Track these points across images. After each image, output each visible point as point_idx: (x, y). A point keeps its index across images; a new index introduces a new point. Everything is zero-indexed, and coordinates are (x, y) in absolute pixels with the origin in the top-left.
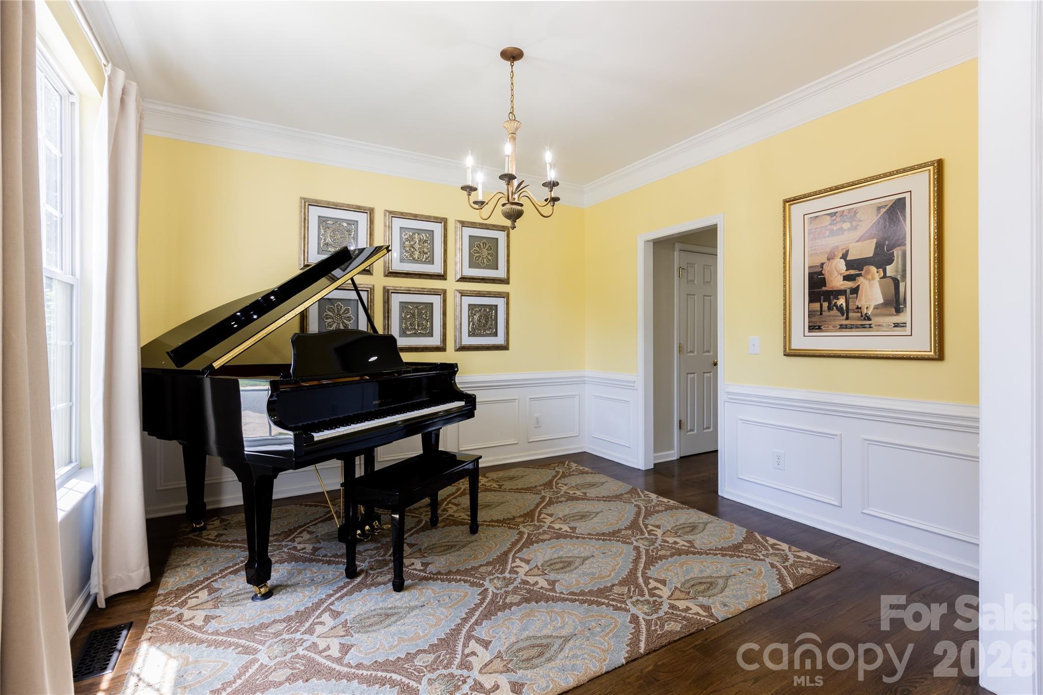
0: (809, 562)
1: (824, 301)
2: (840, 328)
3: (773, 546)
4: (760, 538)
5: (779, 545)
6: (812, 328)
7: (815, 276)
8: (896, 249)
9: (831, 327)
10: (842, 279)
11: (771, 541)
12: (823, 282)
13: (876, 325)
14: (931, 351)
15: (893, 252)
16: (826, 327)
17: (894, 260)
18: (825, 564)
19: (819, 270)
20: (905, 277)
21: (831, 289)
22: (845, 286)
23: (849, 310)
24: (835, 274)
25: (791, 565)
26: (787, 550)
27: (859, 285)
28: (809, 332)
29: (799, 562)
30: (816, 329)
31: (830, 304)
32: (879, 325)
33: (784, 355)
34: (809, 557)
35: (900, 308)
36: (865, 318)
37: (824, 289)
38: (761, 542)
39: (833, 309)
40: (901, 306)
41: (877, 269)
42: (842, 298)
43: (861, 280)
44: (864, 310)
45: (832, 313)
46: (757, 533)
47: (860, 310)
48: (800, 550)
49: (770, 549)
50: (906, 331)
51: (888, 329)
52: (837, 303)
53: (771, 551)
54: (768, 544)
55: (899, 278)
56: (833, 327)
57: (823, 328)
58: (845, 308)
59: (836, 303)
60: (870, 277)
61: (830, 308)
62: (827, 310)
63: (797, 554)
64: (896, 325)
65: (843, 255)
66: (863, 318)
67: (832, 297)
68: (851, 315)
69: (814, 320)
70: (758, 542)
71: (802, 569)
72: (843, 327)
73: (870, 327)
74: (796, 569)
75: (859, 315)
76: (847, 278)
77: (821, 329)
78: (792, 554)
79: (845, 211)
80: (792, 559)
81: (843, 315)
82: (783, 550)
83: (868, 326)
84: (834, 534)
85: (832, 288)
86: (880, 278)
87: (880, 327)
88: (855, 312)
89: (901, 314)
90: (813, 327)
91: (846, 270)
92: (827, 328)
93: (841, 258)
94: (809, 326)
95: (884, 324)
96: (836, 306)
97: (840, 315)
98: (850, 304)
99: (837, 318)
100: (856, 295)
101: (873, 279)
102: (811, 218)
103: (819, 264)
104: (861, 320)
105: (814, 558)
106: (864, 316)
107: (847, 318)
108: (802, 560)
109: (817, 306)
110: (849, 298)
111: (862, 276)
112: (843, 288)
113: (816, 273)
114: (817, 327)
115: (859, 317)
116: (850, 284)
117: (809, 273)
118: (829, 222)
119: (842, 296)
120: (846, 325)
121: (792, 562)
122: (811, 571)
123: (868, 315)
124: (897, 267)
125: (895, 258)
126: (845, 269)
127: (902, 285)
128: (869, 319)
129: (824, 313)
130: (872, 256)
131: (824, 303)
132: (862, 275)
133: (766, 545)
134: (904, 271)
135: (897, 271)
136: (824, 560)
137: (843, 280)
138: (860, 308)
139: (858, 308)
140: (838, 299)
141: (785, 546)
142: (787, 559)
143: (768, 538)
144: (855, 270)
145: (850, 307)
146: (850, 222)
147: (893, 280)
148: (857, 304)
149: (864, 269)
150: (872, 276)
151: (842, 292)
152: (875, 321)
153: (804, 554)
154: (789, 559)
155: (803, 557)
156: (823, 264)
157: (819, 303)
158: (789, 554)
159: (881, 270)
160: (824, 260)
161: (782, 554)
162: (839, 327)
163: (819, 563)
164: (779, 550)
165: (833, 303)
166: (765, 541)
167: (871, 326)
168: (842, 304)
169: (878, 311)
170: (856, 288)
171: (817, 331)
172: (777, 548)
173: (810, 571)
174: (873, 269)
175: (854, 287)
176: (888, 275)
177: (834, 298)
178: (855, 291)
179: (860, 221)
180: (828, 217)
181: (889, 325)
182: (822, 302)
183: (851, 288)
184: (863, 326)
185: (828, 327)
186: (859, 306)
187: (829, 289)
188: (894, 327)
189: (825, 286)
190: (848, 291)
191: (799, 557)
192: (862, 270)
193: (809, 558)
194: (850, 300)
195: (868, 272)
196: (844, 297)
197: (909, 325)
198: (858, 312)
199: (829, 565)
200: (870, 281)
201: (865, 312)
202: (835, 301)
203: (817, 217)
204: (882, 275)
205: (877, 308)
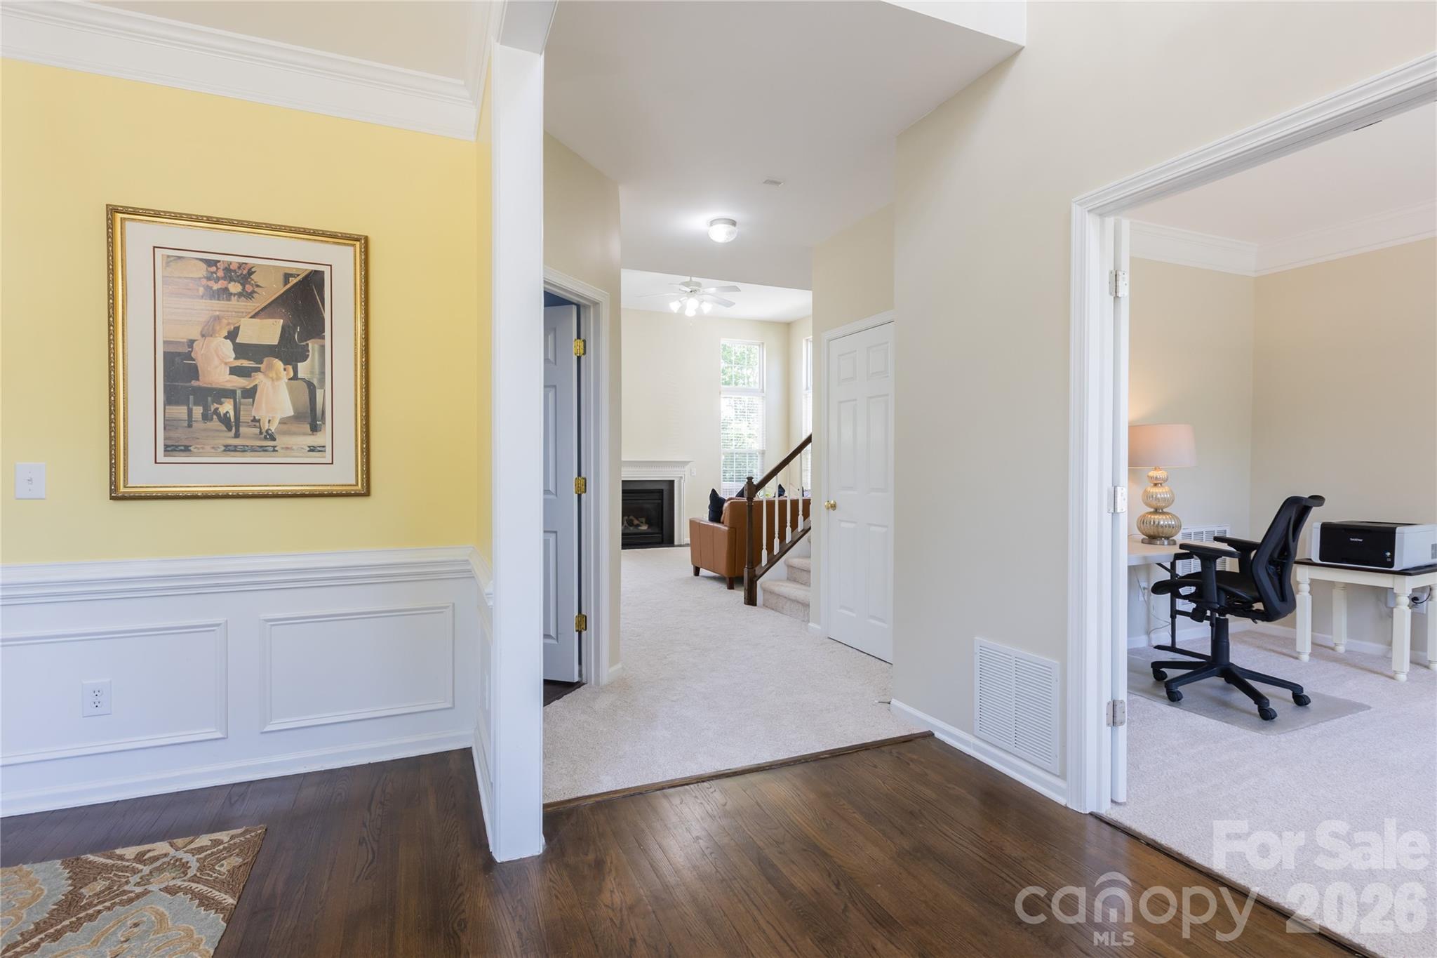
0: (221, 847)
1: (196, 404)
2: (225, 451)
3: (140, 858)
4: (102, 860)
5: (149, 851)
6: (170, 449)
7: (177, 359)
8: (311, 341)
9: (208, 448)
10: (228, 373)
11: (130, 852)
12: (194, 372)
13: (283, 448)
14: (357, 485)
15: (308, 344)
16: (198, 449)
17: (308, 355)
18: (248, 836)
19: (187, 350)
20: (324, 382)
21: (209, 386)
22: (235, 385)
23: (239, 422)
24: (216, 361)
25: (199, 869)
26: (172, 852)
27: (256, 385)
28: (165, 456)
29: (206, 857)
30: (181, 450)
31: (206, 408)
32: (287, 448)
33: (112, 498)
34: (215, 840)
35: (317, 424)
36: (265, 436)
37: (194, 383)
38: (113, 865)
39: (212, 419)
40: (318, 423)
41: (285, 364)
42: (228, 403)
43: (259, 378)
44: (264, 424)
45: (209, 425)
46: (89, 856)
47: (258, 424)
48: (192, 838)
49: (140, 867)
50: (325, 457)
51: (301, 455)
52: (220, 410)
53: (146, 869)
54: (128, 860)
55: (315, 383)
56: (213, 448)
57: (195, 450)
58: (232, 419)
59: (217, 409)
60: (273, 374)
61: (206, 417)
62: (201, 419)
63: (193, 846)
64: (312, 449)
65: (229, 333)
66: (263, 436)
67: (209, 399)
68: (243, 430)
69: (172, 434)
70: (106, 868)
71: (222, 865)
72: (228, 449)
73: (274, 451)
74: (213, 870)
75: (257, 431)
76: (235, 371)
77: (190, 451)
78: (186, 852)
79: (233, 264)
80: (193, 862)
81: (230, 430)
82: (166, 855)
83: (272, 449)
84: (216, 786)
85: (211, 384)
86: (289, 379)
87: (288, 451)
88: (250, 426)
89: (319, 433)
90: (172, 448)
91: (235, 359)
92: (201, 450)
93: (226, 338)
94: (166, 446)
95: (294, 447)
96: (218, 415)
97: (224, 428)
98: (242, 413)
99: (222, 434)
100: (251, 400)
101: (278, 379)
102: (168, 256)
103: (185, 340)
104: (260, 439)
105: (224, 836)
106: (265, 434)
107: (237, 435)
108: (209, 852)
109: (180, 411)
110: (240, 403)
111: (260, 372)
112: (229, 386)
113: (179, 354)
114: (182, 448)
115: (256, 434)
116: (239, 382)
117: (165, 353)
118: (205, 274)
119: (228, 400)
120: (236, 446)
121: (198, 865)
122: (237, 859)
123: (270, 432)
124: (313, 367)
125: (310, 354)
126: (234, 356)
127: (319, 393)
128: (273, 439)
129: (194, 424)
130: (277, 343)
131: (194, 408)
132: (262, 370)
133: (127, 864)
134: (323, 373)
135: (312, 373)
136: (239, 831)
137: (230, 374)
138: (259, 421)
139: (254, 420)
140: (221, 403)
141: (161, 847)
142: (185, 866)
143: (118, 851)
144: (250, 360)
145: (242, 418)
146: (241, 284)
147: (308, 385)
148: (254, 413)
149: (264, 363)
150: (277, 374)
151: (230, 394)
152: (281, 441)
153: (204, 840)
154: (188, 862)
155: (207, 846)
156: (191, 343)
157: (186, 408)
158: (180, 854)
159: (290, 368)
160: (194, 333)
161: (169, 863)
162: (223, 448)
163: (237, 840)
164: (156, 859)
165: (212, 410)
166: (118, 859)
167: (276, 449)
168: (227, 412)
169: (285, 427)
170: (251, 388)
171: (181, 453)
172: (150, 858)
173: (237, 861)
174: (279, 364)
175: (248, 387)
176: (300, 375)
177: (213, 402)
178: (251, 393)
179: (258, 286)
180: (204, 266)
181: (303, 448)
182: (190, 406)
183: (244, 388)
184: (263, 449)
185: (203, 448)
186: (257, 418)
187: (205, 385)
188: (309, 451)
189: (198, 379)
190: (239, 392)
191: (201, 849)
192: (262, 363)
193: (217, 843)
194: (242, 407)
195: (270, 367)
196: (232, 401)
197: (328, 449)
198: (255, 426)
199: (253, 834)
200: (273, 380)
201: (267, 428)
202: (216, 405)
203: (180, 258)
204: (292, 374)
205: (285, 423)
